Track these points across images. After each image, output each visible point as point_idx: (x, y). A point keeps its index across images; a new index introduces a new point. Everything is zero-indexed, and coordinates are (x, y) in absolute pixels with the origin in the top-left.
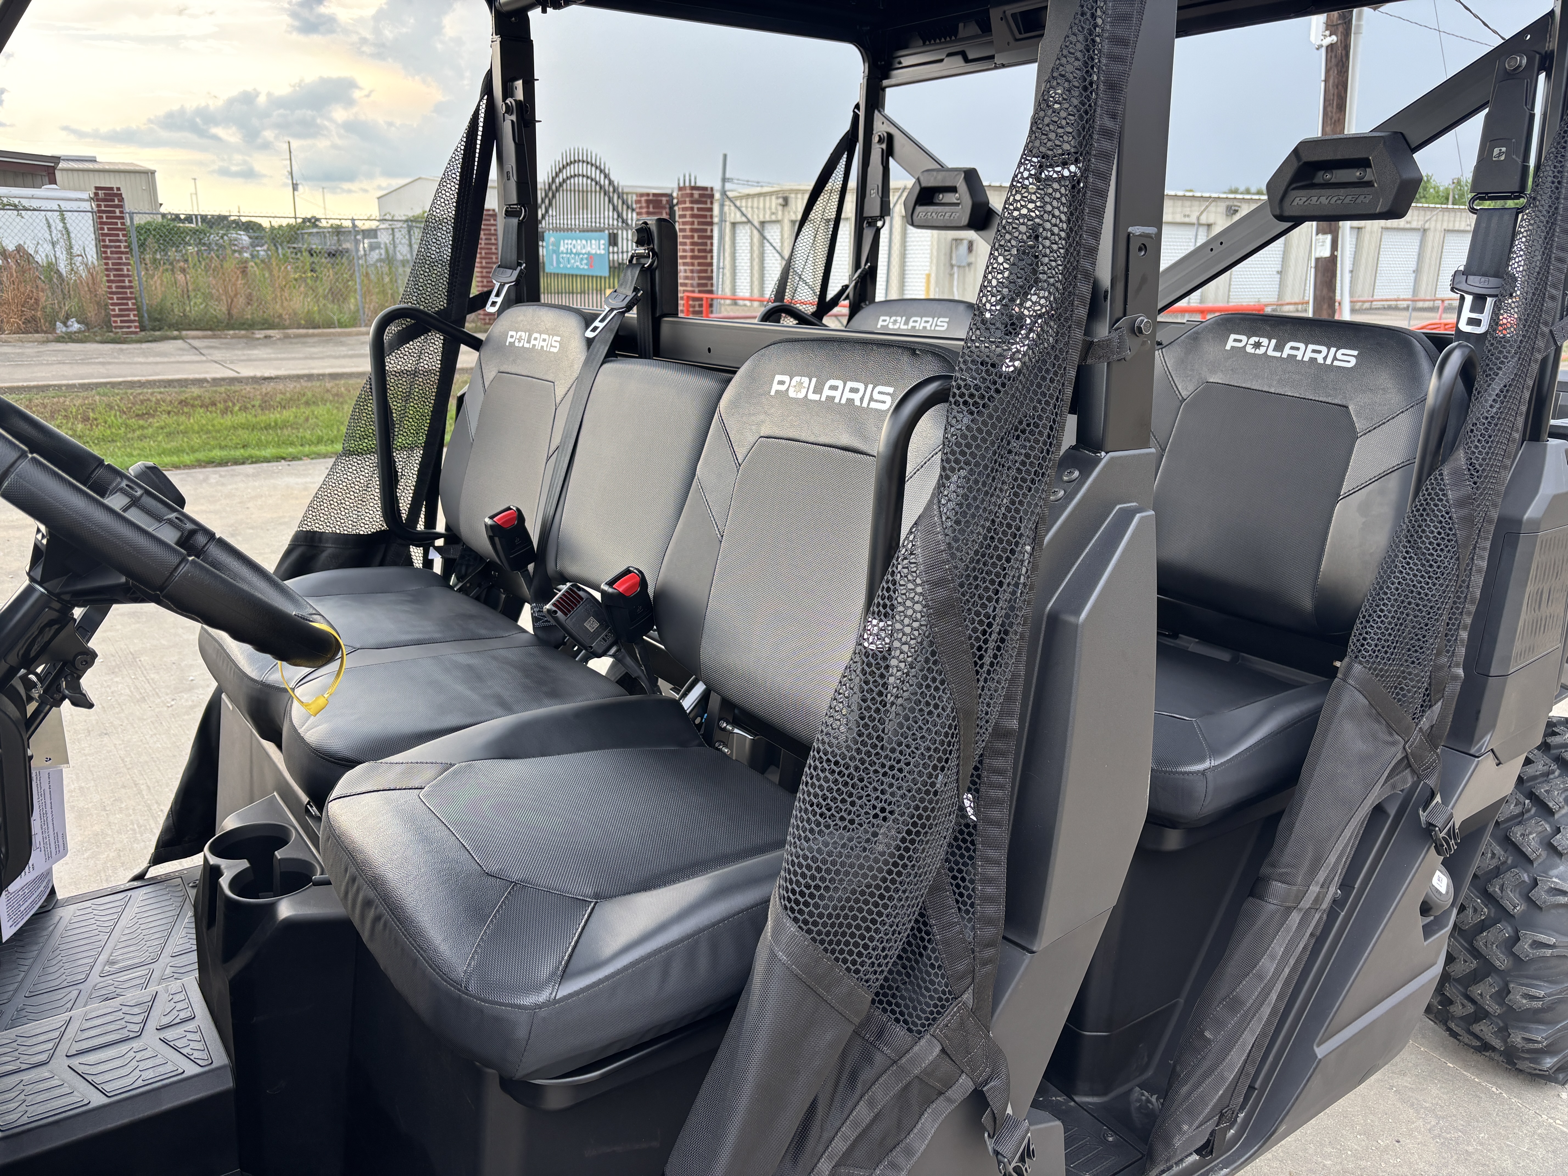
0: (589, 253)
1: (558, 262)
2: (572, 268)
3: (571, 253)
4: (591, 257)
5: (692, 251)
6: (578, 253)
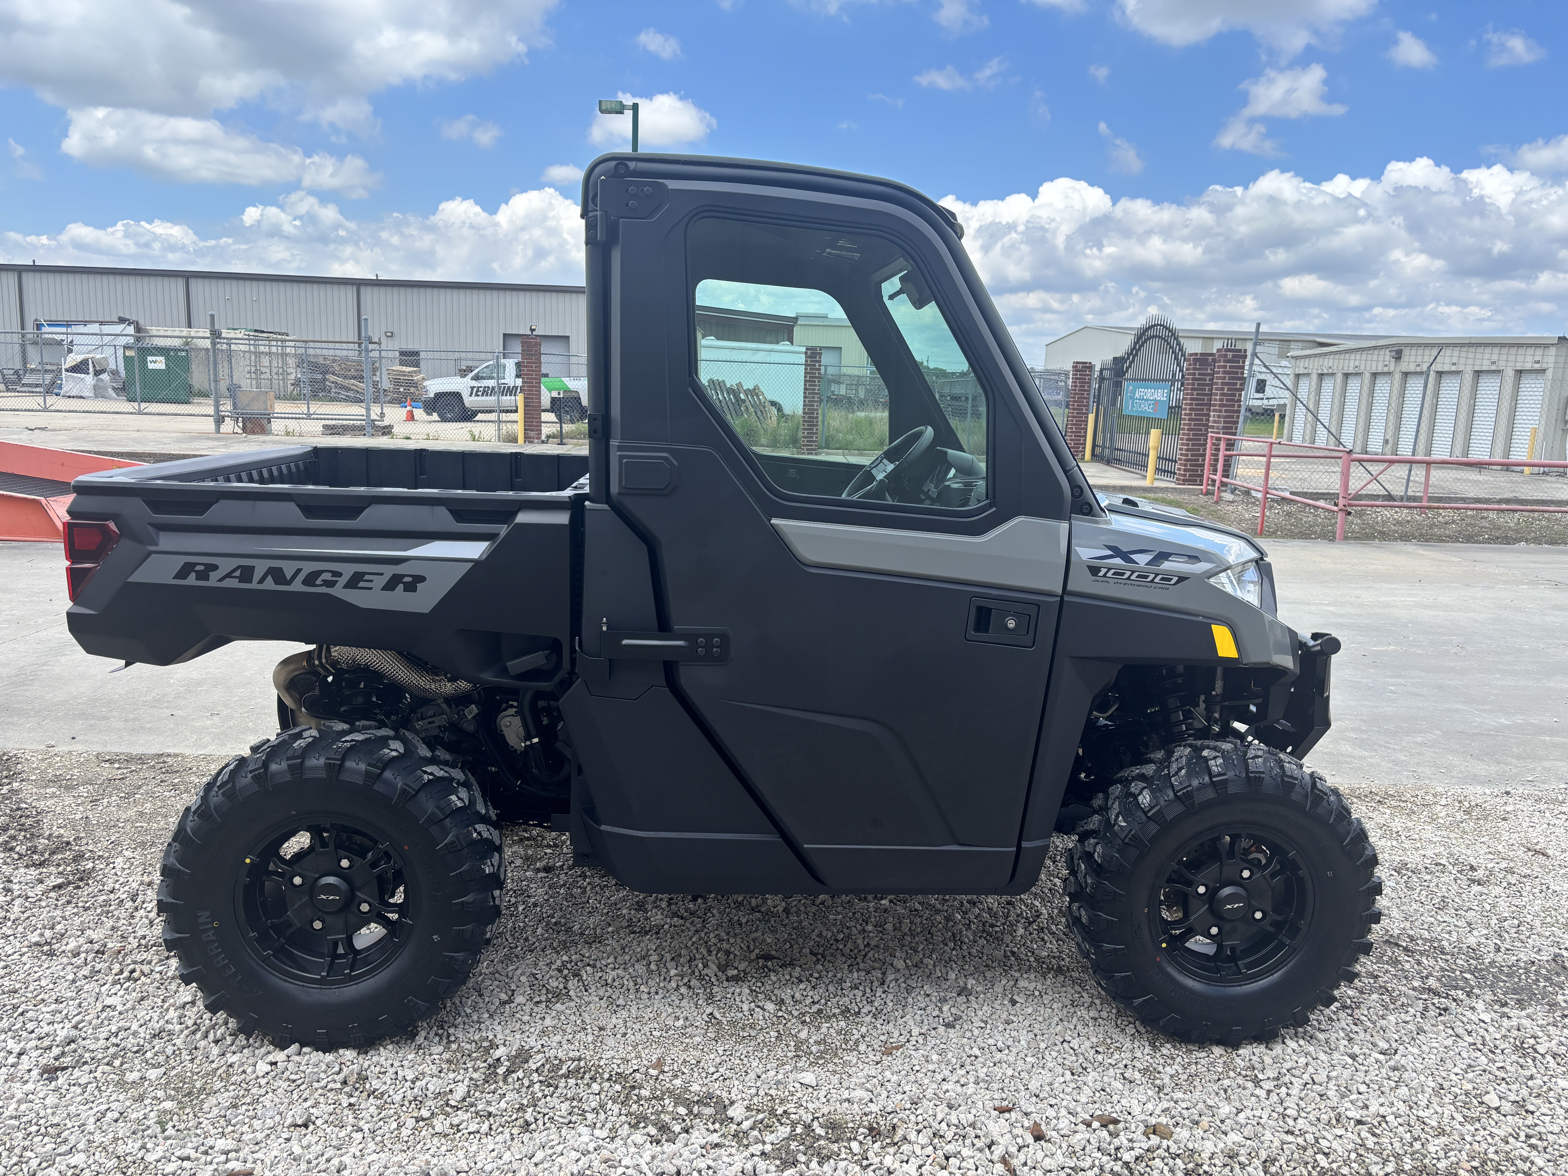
0: (1155, 400)
2: (1142, 411)
3: (1143, 399)
4: (1156, 403)
5: (1221, 400)
6: (1147, 400)
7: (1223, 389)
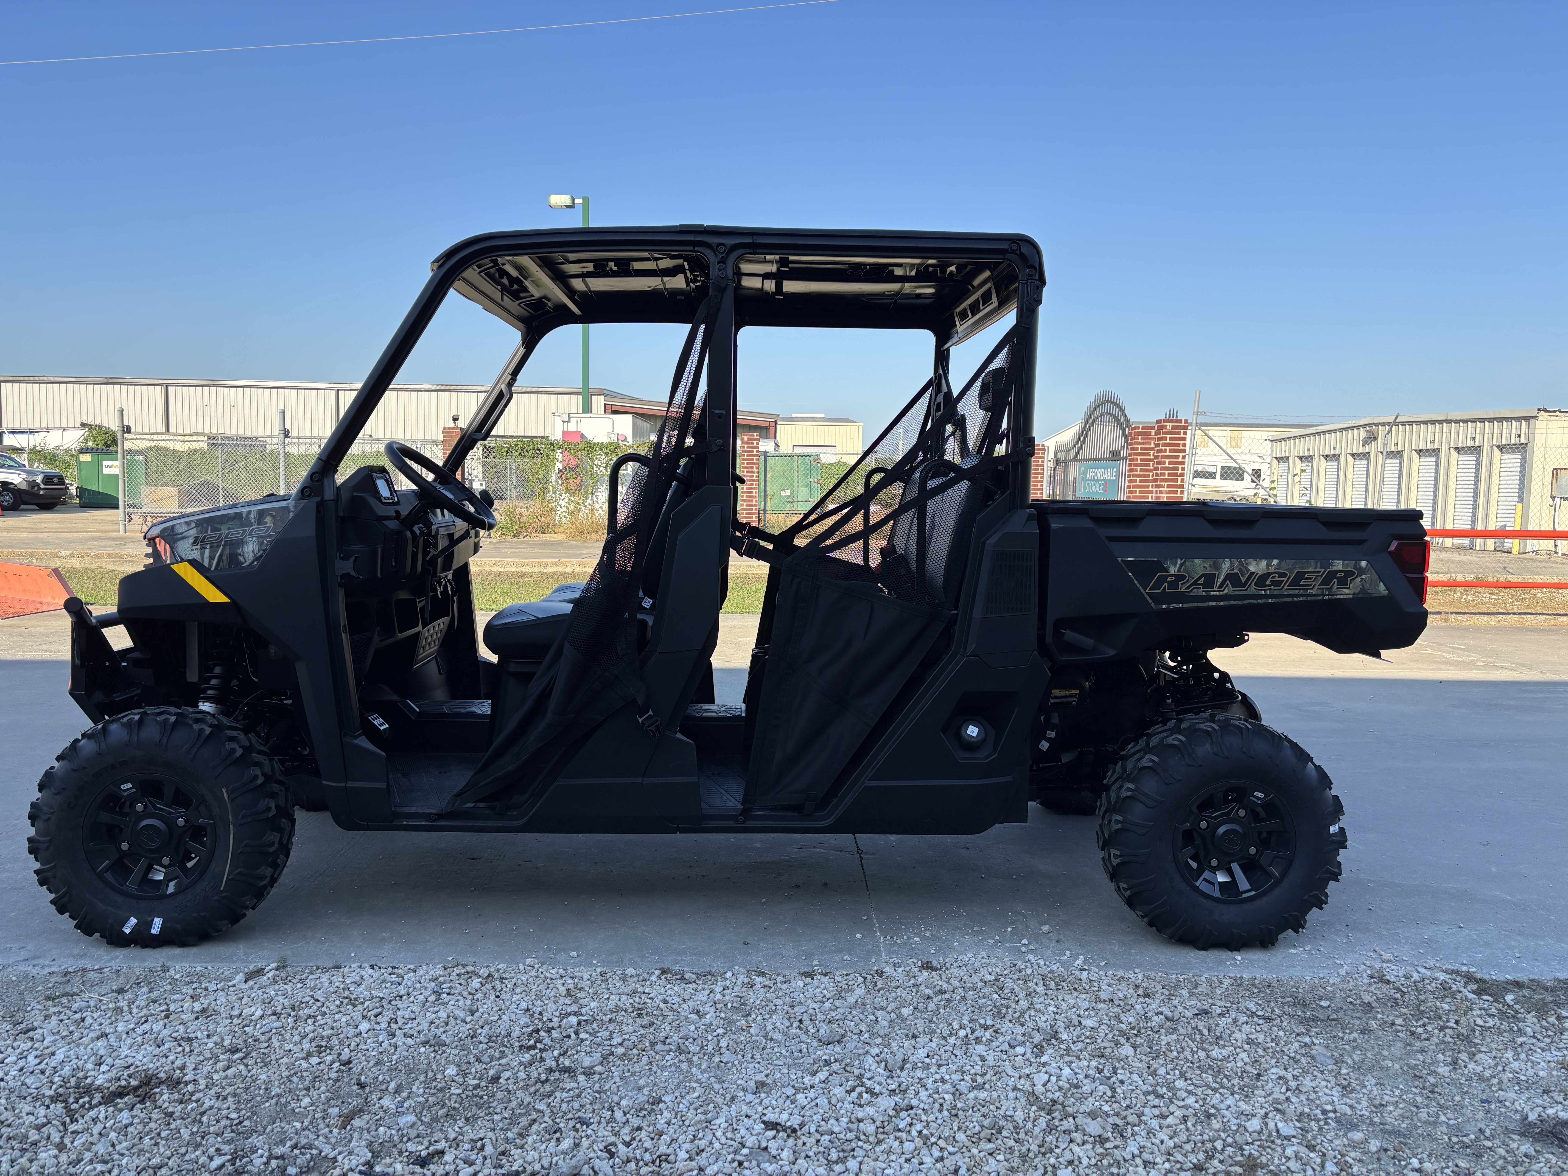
0: (1105, 480)
1: (1085, 488)
2: (1093, 492)
3: (1094, 480)
4: (1106, 482)
6: (1098, 480)
7: (1164, 463)
